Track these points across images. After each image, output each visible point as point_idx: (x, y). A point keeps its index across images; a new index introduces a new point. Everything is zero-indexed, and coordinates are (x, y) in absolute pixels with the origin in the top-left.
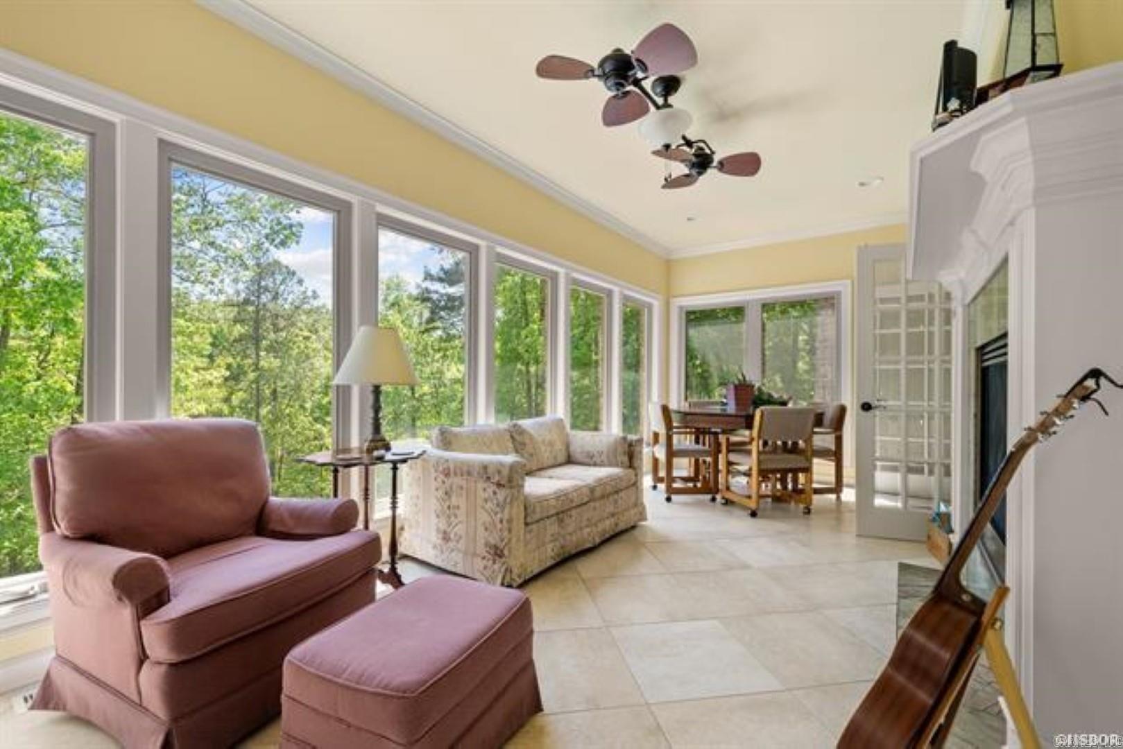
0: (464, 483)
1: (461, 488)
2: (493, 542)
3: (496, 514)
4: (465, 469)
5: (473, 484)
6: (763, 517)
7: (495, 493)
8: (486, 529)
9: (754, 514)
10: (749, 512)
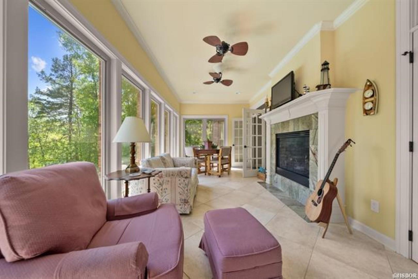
0: (170, 180)
1: (168, 181)
2: (183, 198)
3: (185, 188)
4: (171, 174)
5: (174, 179)
6: (222, 177)
7: (184, 181)
8: (181, 194)
9: (220, 176)
10: (219, 176)
